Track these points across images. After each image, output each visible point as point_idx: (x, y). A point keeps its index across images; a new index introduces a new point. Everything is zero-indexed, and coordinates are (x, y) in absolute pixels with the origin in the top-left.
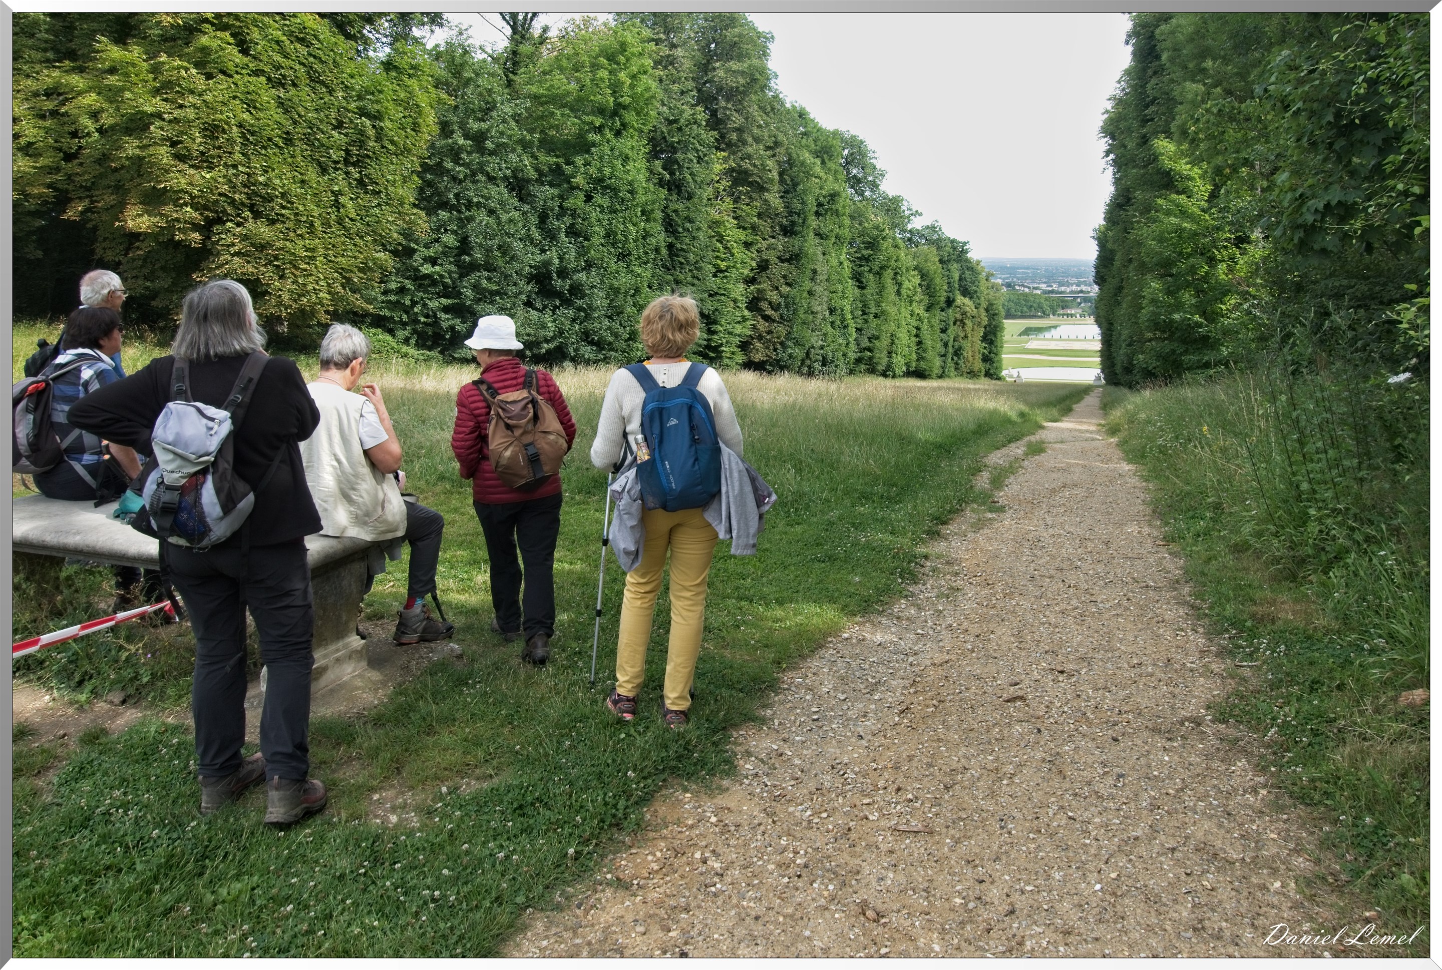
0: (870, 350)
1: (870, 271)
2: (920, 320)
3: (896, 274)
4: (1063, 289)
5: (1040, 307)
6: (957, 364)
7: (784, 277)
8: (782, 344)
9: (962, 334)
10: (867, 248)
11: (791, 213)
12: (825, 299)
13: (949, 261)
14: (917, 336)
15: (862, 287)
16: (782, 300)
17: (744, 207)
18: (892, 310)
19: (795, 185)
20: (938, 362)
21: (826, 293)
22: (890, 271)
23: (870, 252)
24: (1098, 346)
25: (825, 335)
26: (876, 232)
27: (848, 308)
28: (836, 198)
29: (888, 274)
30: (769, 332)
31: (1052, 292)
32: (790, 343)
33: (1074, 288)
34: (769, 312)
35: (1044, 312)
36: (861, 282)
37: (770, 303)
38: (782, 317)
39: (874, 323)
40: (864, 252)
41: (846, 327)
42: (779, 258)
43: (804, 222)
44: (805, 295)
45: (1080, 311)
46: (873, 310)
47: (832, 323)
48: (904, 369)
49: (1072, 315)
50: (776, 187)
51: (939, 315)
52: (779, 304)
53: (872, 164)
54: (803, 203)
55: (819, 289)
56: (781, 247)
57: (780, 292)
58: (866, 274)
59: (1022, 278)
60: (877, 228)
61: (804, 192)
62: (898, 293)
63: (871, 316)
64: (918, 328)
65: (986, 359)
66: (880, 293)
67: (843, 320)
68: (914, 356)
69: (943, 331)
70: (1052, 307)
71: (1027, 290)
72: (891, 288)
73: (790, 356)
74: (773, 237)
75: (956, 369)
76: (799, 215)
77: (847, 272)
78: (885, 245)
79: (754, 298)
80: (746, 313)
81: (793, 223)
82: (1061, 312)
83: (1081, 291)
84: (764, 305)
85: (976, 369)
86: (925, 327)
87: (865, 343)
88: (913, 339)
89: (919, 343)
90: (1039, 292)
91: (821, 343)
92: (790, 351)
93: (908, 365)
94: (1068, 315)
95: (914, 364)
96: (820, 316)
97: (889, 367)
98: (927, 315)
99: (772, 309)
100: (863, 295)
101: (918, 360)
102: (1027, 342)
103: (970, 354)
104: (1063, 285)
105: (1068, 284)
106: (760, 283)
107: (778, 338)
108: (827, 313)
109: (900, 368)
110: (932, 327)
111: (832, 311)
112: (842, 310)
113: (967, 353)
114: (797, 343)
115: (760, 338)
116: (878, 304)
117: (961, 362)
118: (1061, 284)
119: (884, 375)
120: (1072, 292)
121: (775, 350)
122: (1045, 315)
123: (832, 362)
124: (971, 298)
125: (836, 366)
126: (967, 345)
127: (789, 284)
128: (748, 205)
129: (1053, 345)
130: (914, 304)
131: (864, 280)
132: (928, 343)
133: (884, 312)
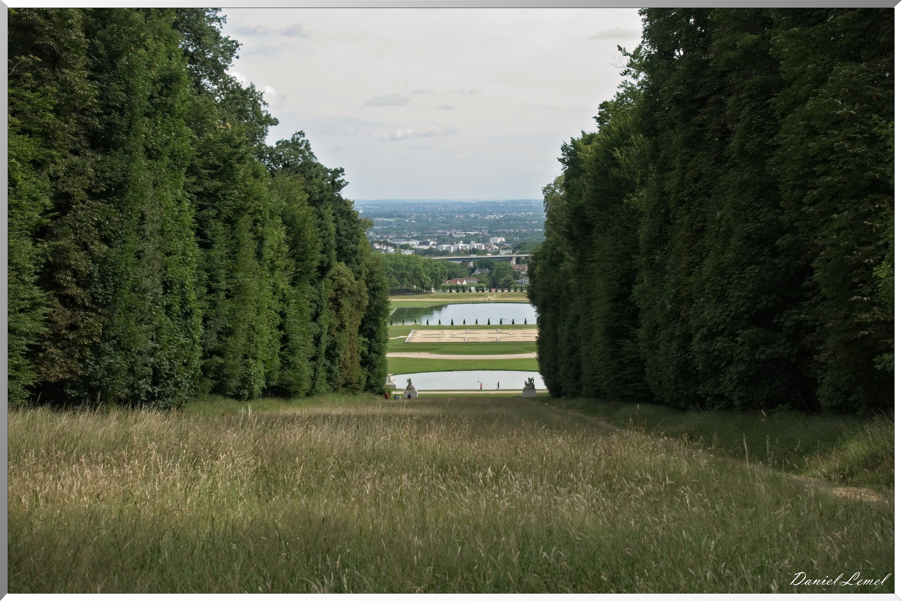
0: (220, 353)
1: (217, 217)
2: (284, 300)
3: (256, 221)
4: (444, 247)
5: (417, 276)
6: (330, 371)
7: (98, 225)
8: (94, 348)
9: (337, 323)
10: (212, 177)
11: (107, 108)
12: (157, 266)
13: (321, 201)
14: (280, 327)
15: (205, 245)
16: (95, 269)
17: (28, 94)
18: (252, 284)
19: (114, 56)
20: (307, 369)
21: (159, 255)
22: (247, 217)
23: (217, 183)
24: (532, 335)
25: (157, 329)
26: (227, 149)
27: (189, 281)
28: (174, 85)
29: (245, 221)
30: (73, 327)
31: (429, 252)
32: (107, 347)
33: (461, 245)
34: (75, 291)
35: (422, 285)
36: (204, 236)
37: (75, 273)
38: (94, 300)
39: (226, 306)
40: (207, 183)
41: (188, 315)
42: (88, 191)
43: (130, 126)
44: (131, 259)
45: (475, 281)
46: (223, 285)
47: (168, 308)
48: (263, 383)
49: (464, 289)
50: (82, 61)
51: (310, 290)
52: (90, 275)
53: (213, 29)
54: (129, 91)
55: (149, 248)
56: (90, 171)
57: (91, 253)
58: (212, 222)
59: (382, 232)
60: (228, 140)
61: (131, 69)
62: (259, 255)
63: (222, 295)
64: (283, 315)
65: (366, 362)
66: (233, 255)
67: (184, 302)
68: (277, 361)
69: (315, 318)
70: (434, 276)
71: (391, 250)
72: (250, 245)
73: (109, 369)
74: (75, 152)
75: (329, 380)
76: (121, 111)
77: (189, 218)
78: (242, 171)
79: (48, 264)
80: (37, 293)
81: (111, 126)
82: (447, 283)
83: (474, 251)
84: (66, 278)
85: (355, 379)
86: (292, 311)
87: (213, 343)
88: (276, 332)
89: (285, 339)
90: (408, 253)
91: (151, 344)
92: (107, 360)
93: (268, 378)
94: (458, 288)
95: (277, 375)
96: (149, 296)
97: (245, 381)
98: (293, 291)
99: (78, 284)
100: (209, 259)
101: (282, 368)
102: (407, 332)
103: (349, 354)
104: (444, 242)
105: (452, 241)
106: (57, 237)
107: (89, 337)
108: (160, 290)
109: (259, 385)
110: (301, 311)
111: (167, 286)
112: (183, 285)
113: (344, 354)
114: (120, 347)
115: (56, 338)
116: (230, 276)
117: (336, 369)
118: (441, 240)
119: (238, 397)
120: (458, 252)
121: (82, 360)
122: (424, 289)
123: (170, 377)
124: (347, 262)
125: (176, 384)
126: (343, 338)
127: (106, 240)
128: (34, 90)
129: (447, 336)
130: (277, 273)
131: (208, 232)
132: (297, 338)
133: (240, 288)
